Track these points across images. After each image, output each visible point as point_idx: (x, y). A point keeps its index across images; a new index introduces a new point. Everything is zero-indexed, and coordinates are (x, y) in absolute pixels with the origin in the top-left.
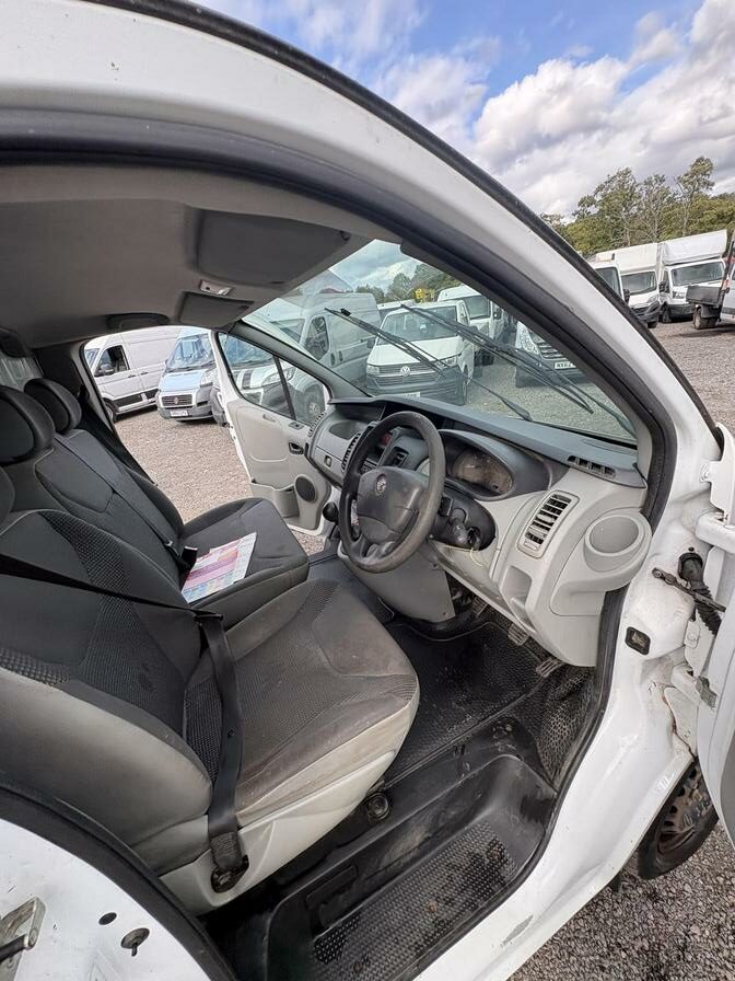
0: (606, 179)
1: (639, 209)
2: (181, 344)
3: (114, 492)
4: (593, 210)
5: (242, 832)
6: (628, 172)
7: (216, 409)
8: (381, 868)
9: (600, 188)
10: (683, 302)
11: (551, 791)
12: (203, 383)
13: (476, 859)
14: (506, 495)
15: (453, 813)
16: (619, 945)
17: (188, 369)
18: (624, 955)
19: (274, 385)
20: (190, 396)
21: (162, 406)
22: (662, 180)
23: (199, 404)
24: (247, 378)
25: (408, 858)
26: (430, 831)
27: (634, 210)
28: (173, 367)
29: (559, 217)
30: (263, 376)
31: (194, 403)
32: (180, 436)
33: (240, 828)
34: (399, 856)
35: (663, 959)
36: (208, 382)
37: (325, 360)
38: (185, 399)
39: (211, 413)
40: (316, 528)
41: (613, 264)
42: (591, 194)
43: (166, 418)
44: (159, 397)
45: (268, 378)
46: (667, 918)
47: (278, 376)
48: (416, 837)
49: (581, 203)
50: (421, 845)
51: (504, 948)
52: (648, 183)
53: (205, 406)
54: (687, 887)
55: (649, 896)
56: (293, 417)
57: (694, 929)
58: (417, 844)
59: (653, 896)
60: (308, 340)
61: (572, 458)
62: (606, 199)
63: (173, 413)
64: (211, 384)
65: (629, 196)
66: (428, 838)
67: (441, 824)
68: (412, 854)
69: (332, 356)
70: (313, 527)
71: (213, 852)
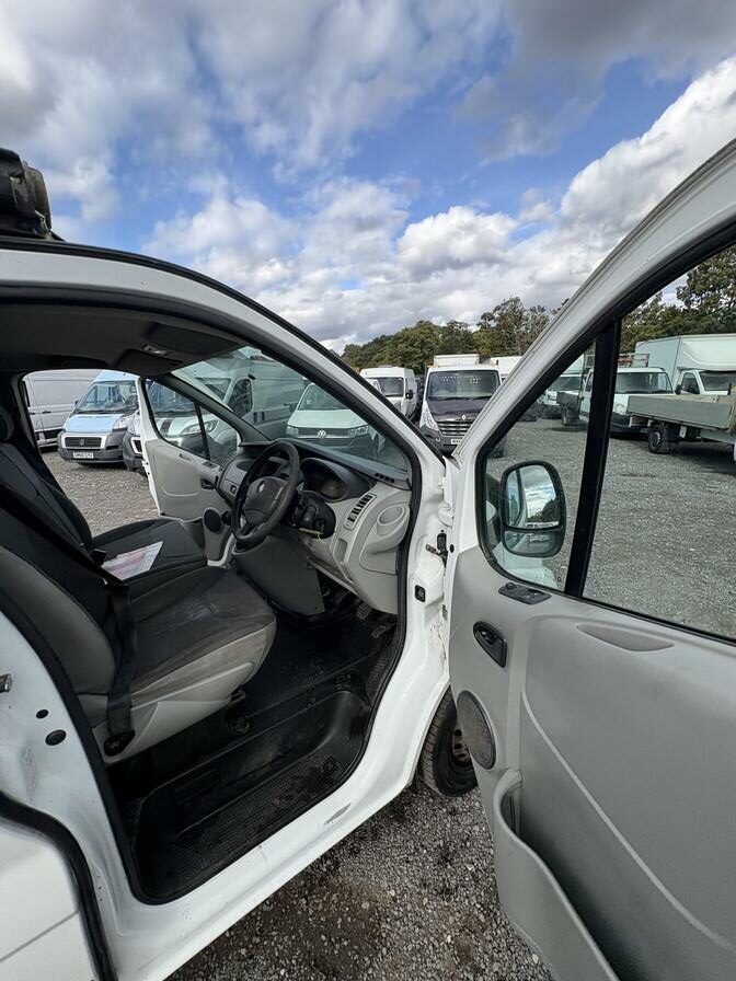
0: (502, 302)
1: (527, 329)
2: (96, 388)
3: (39, 494)
4: (493, 324)
5: (133, 709)
6: (517, 300)
7: (127, 453)
8: (238, 777)
9: (498, 308)
10: (555, 403)
11: (368, 708)
12: (116, 427)
13: (314, 770)
14: (345, 496)
15: (300, 737)
16: (422, 846)
17: (101, 412)
18: (425, 851)
19: (194, 435)
20: (100, 439)
21: (64, 446)
22: (543, 310)
23: (108, 448)
24: (166, 426)
25: (262, 773)
26: (280, 750)
27: (523, 329)
28: (84, 409)
29: (467, 325)
30: (182, 427)
31: (103, 446)
32: (81, 478)
33: (131, 707)
34: (253, 769)
35: (452, 849)
36: (122, 426)
37: (248, 417)
38: (93, 443)
39: (121, 457)
40: (220, 559)
41: (496, 368)
42: (491, 311)
43: (66, 459)
44: (63, 437)
45: (188, 429)
46: (459, 824)
47: (198, 427)
48: (269, 753)
49: (483, 317)
50: (273, 761)
51: (327, 826)
52: (533, 310)
53: (115, 450)
54: (477, 804)
55: (451, 813)
56: (208, 457)
57: (476, 828)
58: (270, 760)
59: (453, 812)
60: (232, 398)
61: (377, 475)
62: (502, 317)
63: (75, 455)
64: (126, 429)
65: (518, 318)
66: (278, 758)
67: (290, 746)
68: (265, 769)
69: (255, 414)
70: (217, 557)
71: (109, 724)
